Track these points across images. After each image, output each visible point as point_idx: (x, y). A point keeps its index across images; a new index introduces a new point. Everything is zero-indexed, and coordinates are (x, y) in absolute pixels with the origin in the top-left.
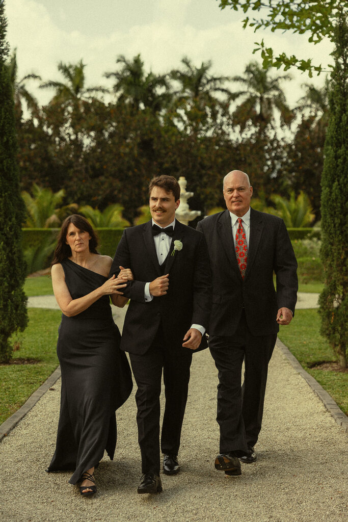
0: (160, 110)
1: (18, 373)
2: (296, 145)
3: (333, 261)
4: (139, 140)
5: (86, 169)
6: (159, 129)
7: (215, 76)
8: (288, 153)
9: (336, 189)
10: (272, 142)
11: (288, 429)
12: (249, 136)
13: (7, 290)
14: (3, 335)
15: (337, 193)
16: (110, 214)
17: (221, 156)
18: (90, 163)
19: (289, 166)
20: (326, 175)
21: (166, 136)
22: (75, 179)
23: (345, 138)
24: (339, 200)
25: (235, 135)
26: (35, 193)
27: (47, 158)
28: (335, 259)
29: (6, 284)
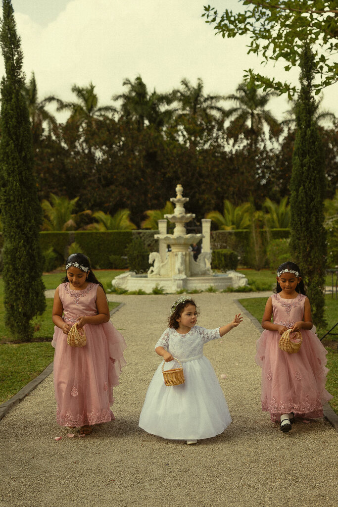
0: (163, 126)
1: (38, 348)
2: (283, 156)
3: (300, 253)
4: (144, 153)
5: (99, 179)
6: (162, 142)
7: (212, 95)
8: (277, 163)
9: (302, 192)
10: (262, 153)
11: (256, 389)
12: (241, 148)
13: (27, 281)
14: (25, 318)
15: (303, 196)
16: (119, 218)
17: (217, 166)
18: (102, 174)
19: (276, 174)
20: (294, 181)
21: (168, 149)
22: (89, 188)
23: (309, 149)
24: (304, 202)
25: (229, 147)
26: (53, 201)
27: (63, 170)
28: (301, 251)
29: (27, 275)
